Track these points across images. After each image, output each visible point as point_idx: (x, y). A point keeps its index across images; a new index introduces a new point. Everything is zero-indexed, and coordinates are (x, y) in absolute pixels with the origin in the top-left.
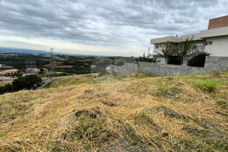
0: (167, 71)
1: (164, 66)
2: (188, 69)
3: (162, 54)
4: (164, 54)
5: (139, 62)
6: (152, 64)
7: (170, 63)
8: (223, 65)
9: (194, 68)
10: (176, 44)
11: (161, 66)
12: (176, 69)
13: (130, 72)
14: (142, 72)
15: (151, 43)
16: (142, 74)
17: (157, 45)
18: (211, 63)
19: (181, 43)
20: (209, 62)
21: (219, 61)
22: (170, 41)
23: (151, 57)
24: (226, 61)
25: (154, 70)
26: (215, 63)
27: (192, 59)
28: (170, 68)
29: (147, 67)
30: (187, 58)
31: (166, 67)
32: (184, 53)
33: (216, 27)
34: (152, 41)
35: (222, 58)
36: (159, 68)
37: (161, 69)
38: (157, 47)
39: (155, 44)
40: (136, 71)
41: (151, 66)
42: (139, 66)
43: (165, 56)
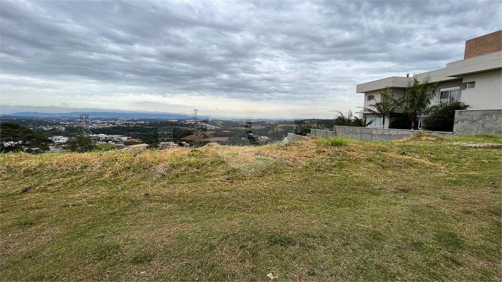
1: (379, 132)
4: (379, 109)
5: (336, 126)
6: (358, 129)
7: (392, 126)
8: (489, 125)
10: (403, 90)
11: (374, 133)
15: (358, 91)
17: (370, 95)
18: (465, 123)
19: (409, 88)
20: (463, 121)
21: (480, 119)
22: (391, 86)
23: (359, 116)
24: (494, 116)
26: (473, 121)
27: (433, 116)
28: (390, 135)
29: (351, 134)
31: (382, 134)
33: (481, 54)
34: (360, 89)
35: (486, 113)
36: (370, 136)
37: (374, 138)
38: (369, 99)
39: (366, 93)
41: (356, 133)
42: (336, 134)
43: (382, 114)
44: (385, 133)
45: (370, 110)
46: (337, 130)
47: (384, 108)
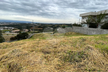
0: (88, 31)
1: (87, 29)
2: (101, 31)
3: (86, 22)
4: (87, 22)
5: (73, 26)
6: (80, 27)
7: (90, 27)
9: (105, 30)
10: (95, 16)
11: (85, 29)
12: (93, 31)
13: (68, 32)
14: (74, 32)
15: (80, 16)
16: (74, 33)
17: (83, 17)
19: (97, 15)
22: (91, 15)
25: (81, 31)
27: (104, 25)
28: (90, 30)
29: (77, 29)
30: (101, 24)
31: (87, 30)
32: (99, 22)
36: (83, 30)
38: (83, 18)
39: (82, 17)
40: (71, 31)
41: (79, 29)
42: (73, 29)
43: (87, 23)
44: (89, 29)
45: (84, 22)
46: (73, 27)
47: (89, 21)
